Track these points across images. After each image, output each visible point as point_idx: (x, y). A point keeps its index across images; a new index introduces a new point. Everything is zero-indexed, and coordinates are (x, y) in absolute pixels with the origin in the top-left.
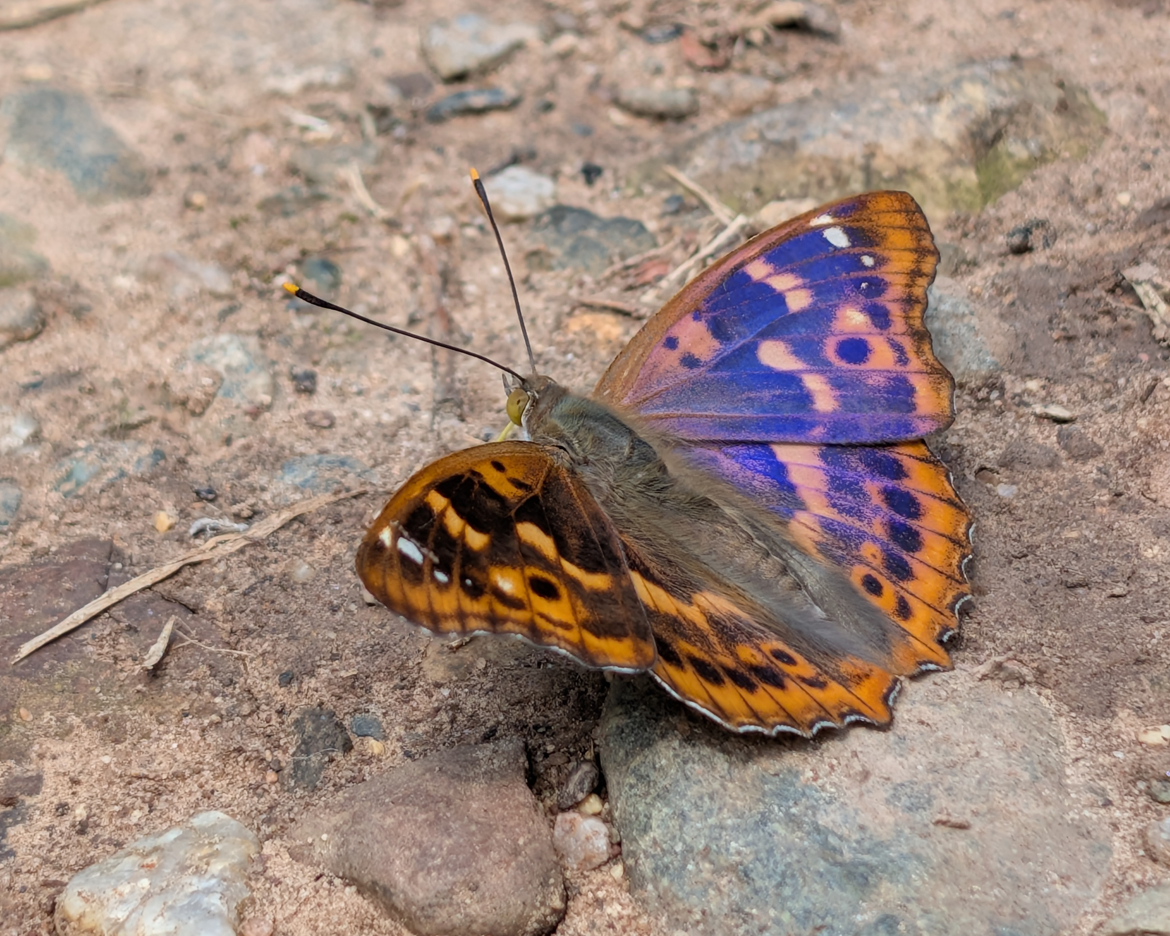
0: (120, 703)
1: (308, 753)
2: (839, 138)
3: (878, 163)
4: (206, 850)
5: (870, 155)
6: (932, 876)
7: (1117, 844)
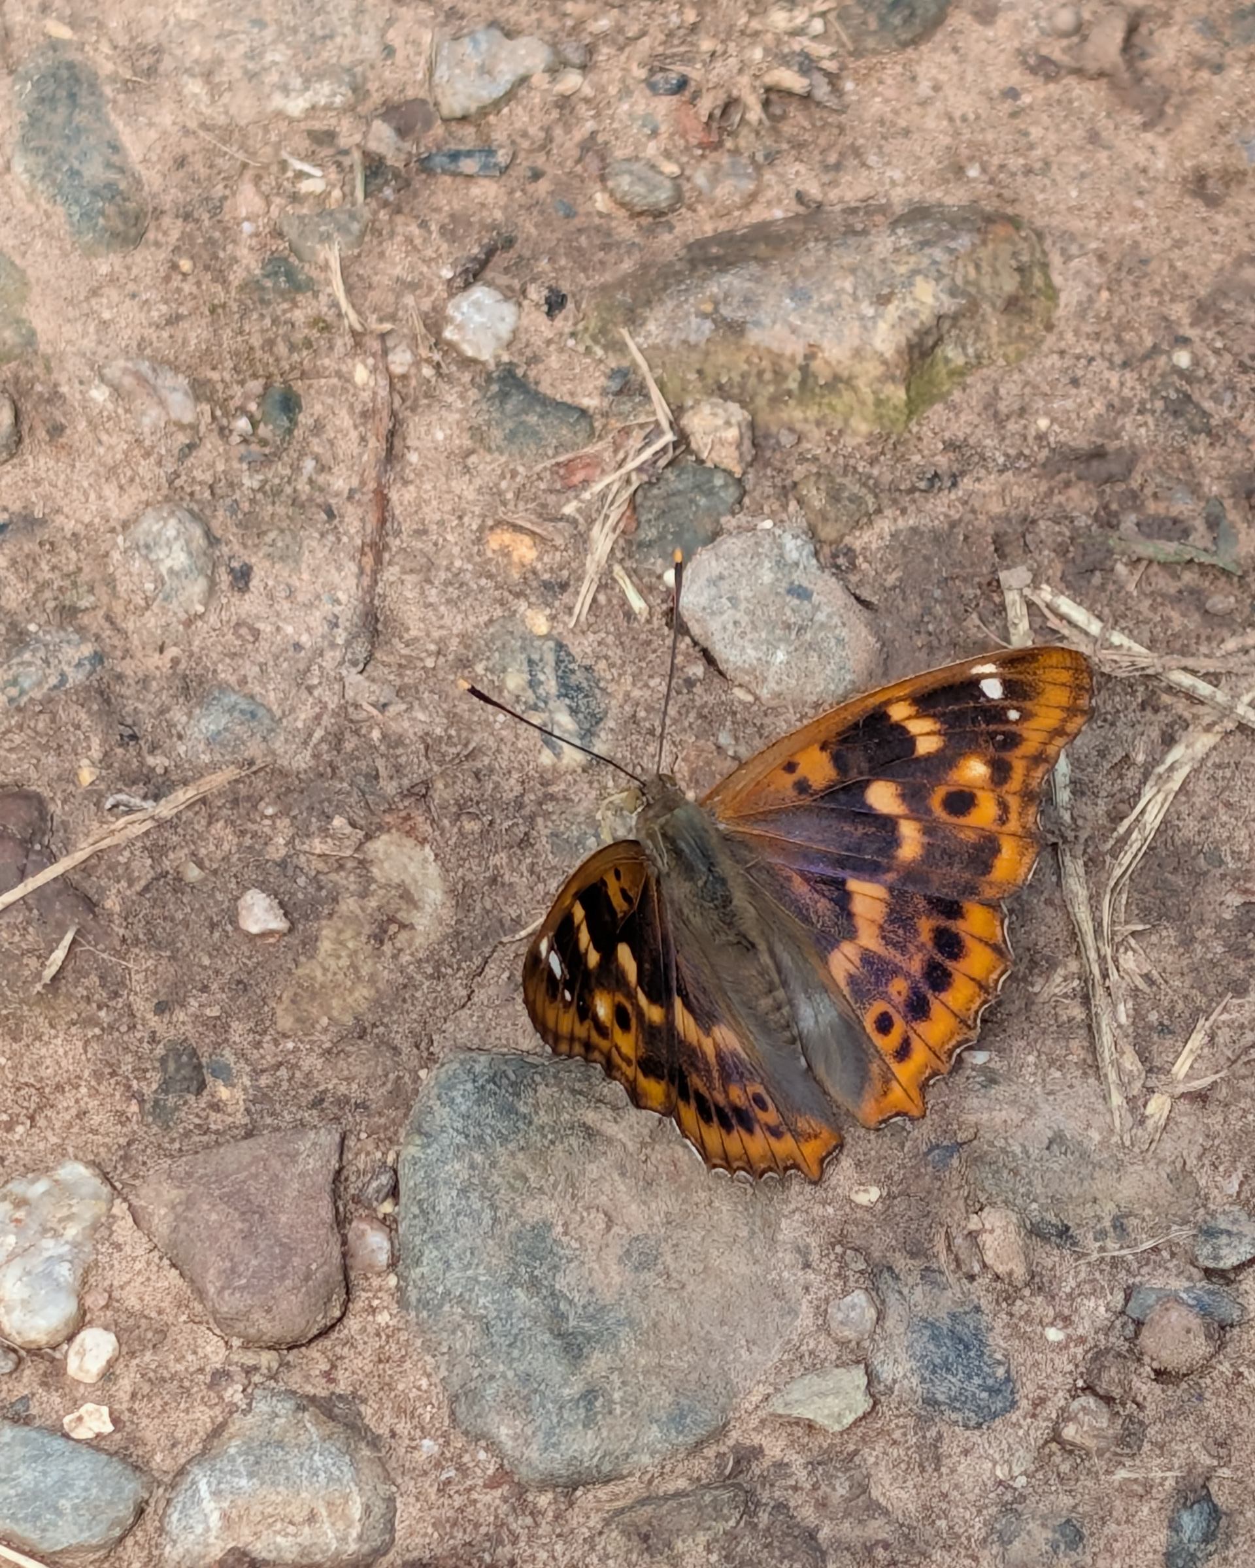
0: (22, 1001)
1: (166, 1092)
2: (786, 332)
3: (816, 365)
4: (64, 1212)
5: (810, 356)
6: (638, 1343)
7: (804, 1307)
